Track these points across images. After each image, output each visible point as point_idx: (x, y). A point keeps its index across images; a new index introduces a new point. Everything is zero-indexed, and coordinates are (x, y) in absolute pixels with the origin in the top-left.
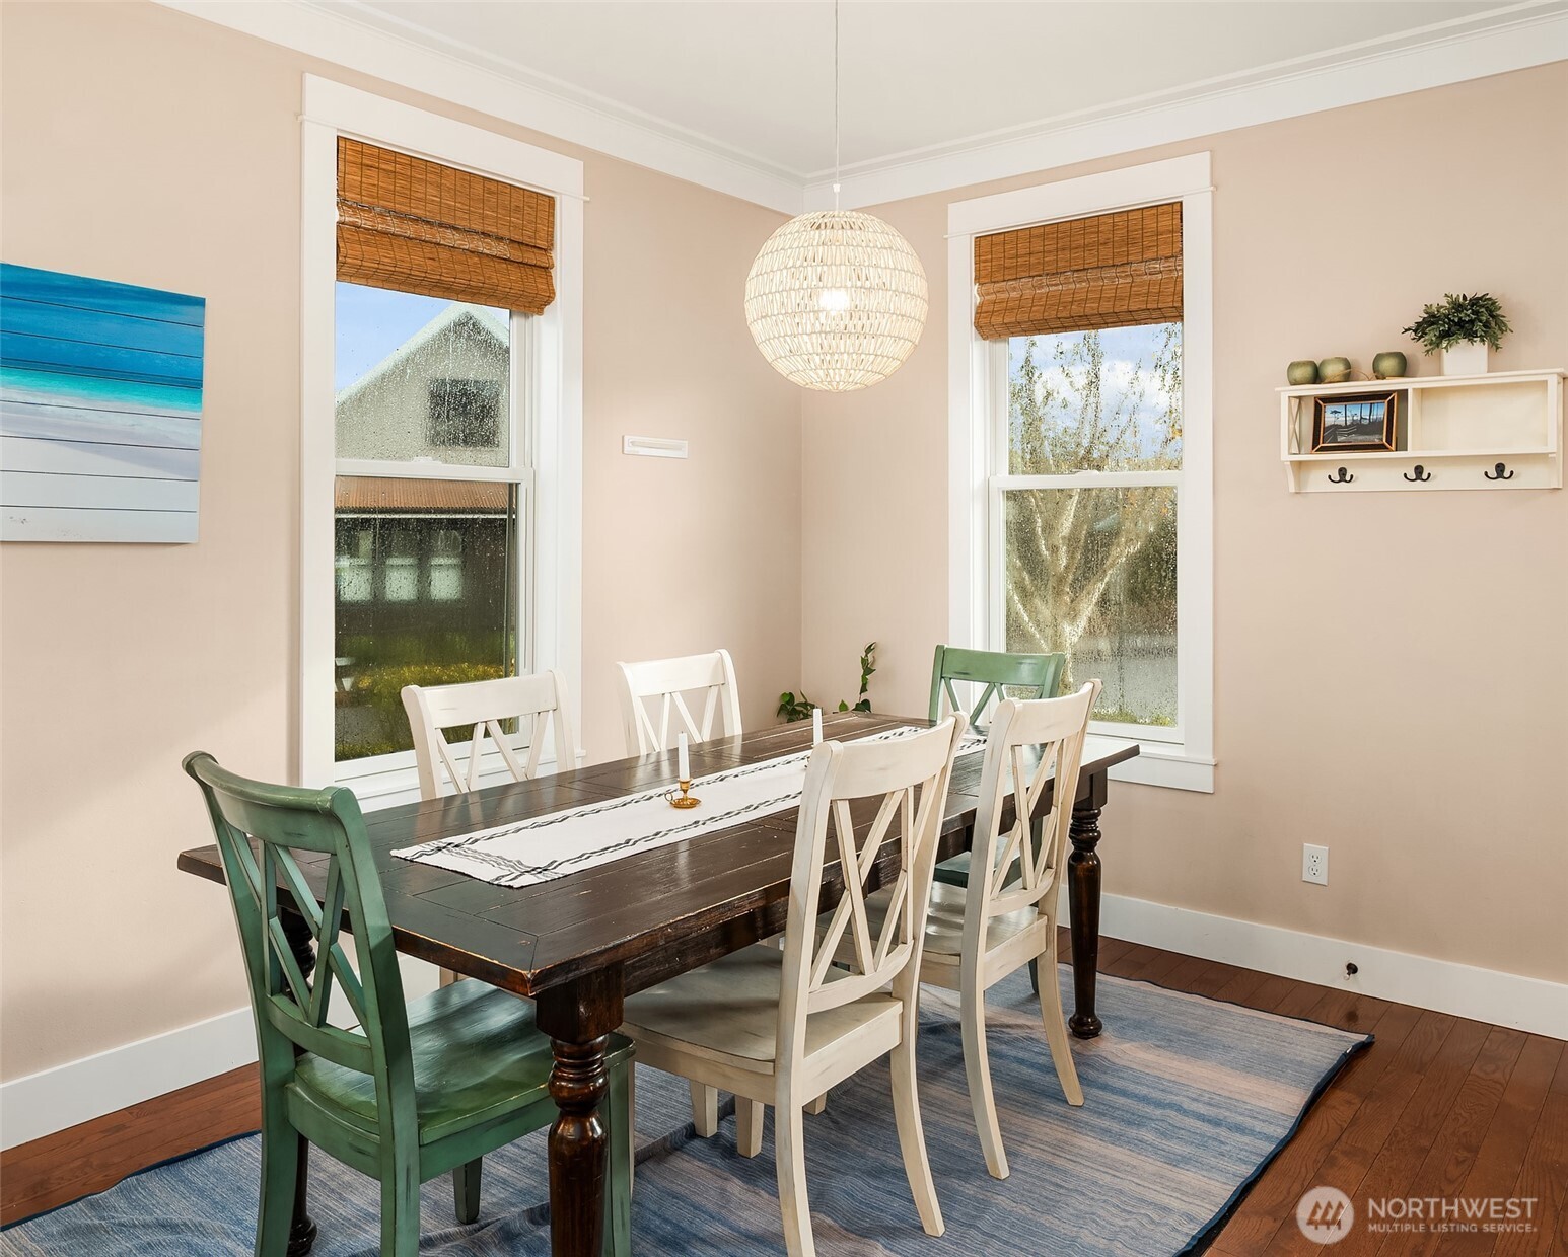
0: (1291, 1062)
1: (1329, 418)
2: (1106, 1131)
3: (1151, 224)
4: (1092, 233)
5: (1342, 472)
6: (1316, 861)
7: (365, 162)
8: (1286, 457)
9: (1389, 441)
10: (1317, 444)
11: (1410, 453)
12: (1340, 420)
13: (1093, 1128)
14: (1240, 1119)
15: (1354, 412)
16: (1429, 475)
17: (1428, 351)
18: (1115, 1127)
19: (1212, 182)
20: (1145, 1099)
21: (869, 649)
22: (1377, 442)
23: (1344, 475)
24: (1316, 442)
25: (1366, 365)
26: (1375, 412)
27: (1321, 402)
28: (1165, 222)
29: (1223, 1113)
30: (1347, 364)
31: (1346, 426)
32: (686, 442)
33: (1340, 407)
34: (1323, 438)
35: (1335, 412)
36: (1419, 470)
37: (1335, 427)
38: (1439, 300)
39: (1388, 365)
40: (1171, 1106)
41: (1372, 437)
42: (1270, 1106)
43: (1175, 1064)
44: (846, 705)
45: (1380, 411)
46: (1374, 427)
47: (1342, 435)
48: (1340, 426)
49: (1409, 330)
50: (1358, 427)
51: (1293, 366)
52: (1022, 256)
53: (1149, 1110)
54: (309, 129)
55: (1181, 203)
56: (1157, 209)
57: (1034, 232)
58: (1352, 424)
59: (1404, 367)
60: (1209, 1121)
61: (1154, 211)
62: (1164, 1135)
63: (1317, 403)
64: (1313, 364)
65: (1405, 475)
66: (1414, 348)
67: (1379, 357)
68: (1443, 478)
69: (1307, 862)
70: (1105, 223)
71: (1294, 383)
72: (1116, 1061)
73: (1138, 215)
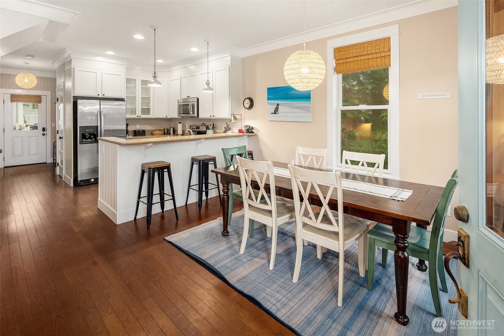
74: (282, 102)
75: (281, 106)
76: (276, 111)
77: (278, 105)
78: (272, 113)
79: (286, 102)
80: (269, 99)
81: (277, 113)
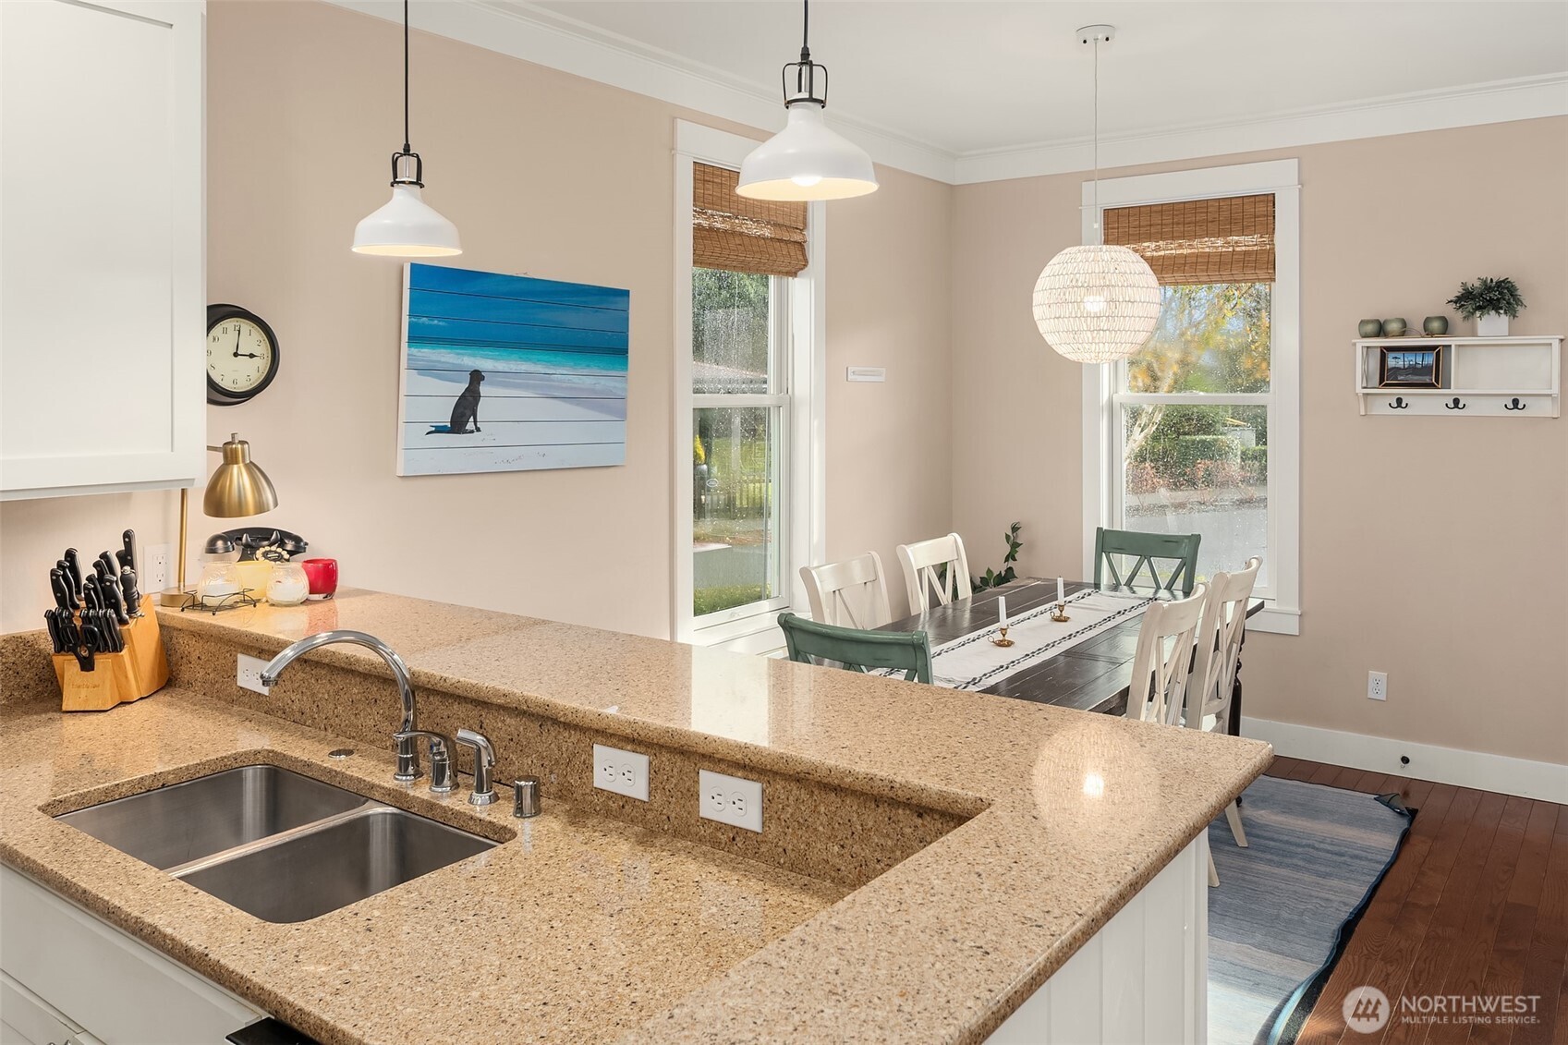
0: (1378, 819)
1: (1391, 362)
2: (1270, 861)
3: (1249, 209)
4: (1201, 213)
5: (1399, 401)
6: (1378, 684)
7: (707, 178)
8: (1360, 391)
9: (1437, 381)
10: (1383, 381)
11: (1453, 390)
12: (1400, 364)
13: (1261, 859)
14: (1357, 852)
15: (1411, 359)
16: (1464, 405)
17: (1465, 317)
18: (1276, 858)
19: (1299, 181)
20: (1288, 842)
21: (1015, 529)
22: (1428, 381)
23: (1401, 403)
24: (1382, 380)
25: (1417, 325)
26: (1426, 359)
27: (1385, 352)
28: (1261, 209)
29: (1343, 849)
30: (1404, 323)
31: (1404, 369)
32: (884, 369)
33: (1399, 355)
34: (1387, 377)
35: (1396, 358)
36: (1456, 402)
37: (1396, 369)
38: (1474, 282)
39: (1436, 325)
40: (1309, 846)
41: (1424, 378)
42: (1373, 845)
43: (1299, 822)
44: (991, 571)
45: (1430, 359)
46: (1425, 370)
47: (1401, 375)
48: (1399, 369)
49: (1451, 301)
50: (1413, 370)
51: (1363, 323)
52: (1143, 227)
53: (1293, 848)
54: (678, 158)
55: (1274, 194)
56: (1254, 198)
57: (1153, 209)
58: (1409, 368)
59: (1446, 328)
60: (1336, 854)
61: (1252, 199)
62: (1309, 862)
63: (1382, 351)
64: (1378, 321)
65: (1447, 405)
66: (1455, 316)
67: (1428, 320)
68: (1474, 408)
69: (1371, 684)
70: (1212, 206)
71: (1365, 336)
72: (1259, 821)
73: (1240, 201)
74: (501, 366)
75: (492, 384)
76: (463, 416)
77: (476, 377)
78: (439, 430)
79: (524, 367)
80: (418, 337)
81: (470, 426)
